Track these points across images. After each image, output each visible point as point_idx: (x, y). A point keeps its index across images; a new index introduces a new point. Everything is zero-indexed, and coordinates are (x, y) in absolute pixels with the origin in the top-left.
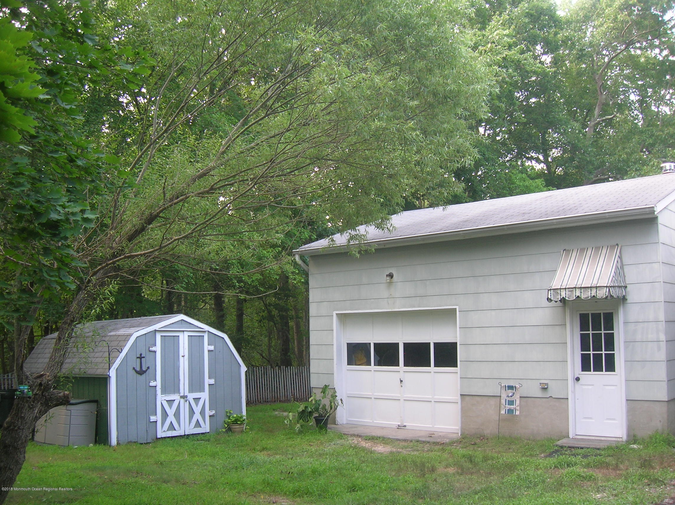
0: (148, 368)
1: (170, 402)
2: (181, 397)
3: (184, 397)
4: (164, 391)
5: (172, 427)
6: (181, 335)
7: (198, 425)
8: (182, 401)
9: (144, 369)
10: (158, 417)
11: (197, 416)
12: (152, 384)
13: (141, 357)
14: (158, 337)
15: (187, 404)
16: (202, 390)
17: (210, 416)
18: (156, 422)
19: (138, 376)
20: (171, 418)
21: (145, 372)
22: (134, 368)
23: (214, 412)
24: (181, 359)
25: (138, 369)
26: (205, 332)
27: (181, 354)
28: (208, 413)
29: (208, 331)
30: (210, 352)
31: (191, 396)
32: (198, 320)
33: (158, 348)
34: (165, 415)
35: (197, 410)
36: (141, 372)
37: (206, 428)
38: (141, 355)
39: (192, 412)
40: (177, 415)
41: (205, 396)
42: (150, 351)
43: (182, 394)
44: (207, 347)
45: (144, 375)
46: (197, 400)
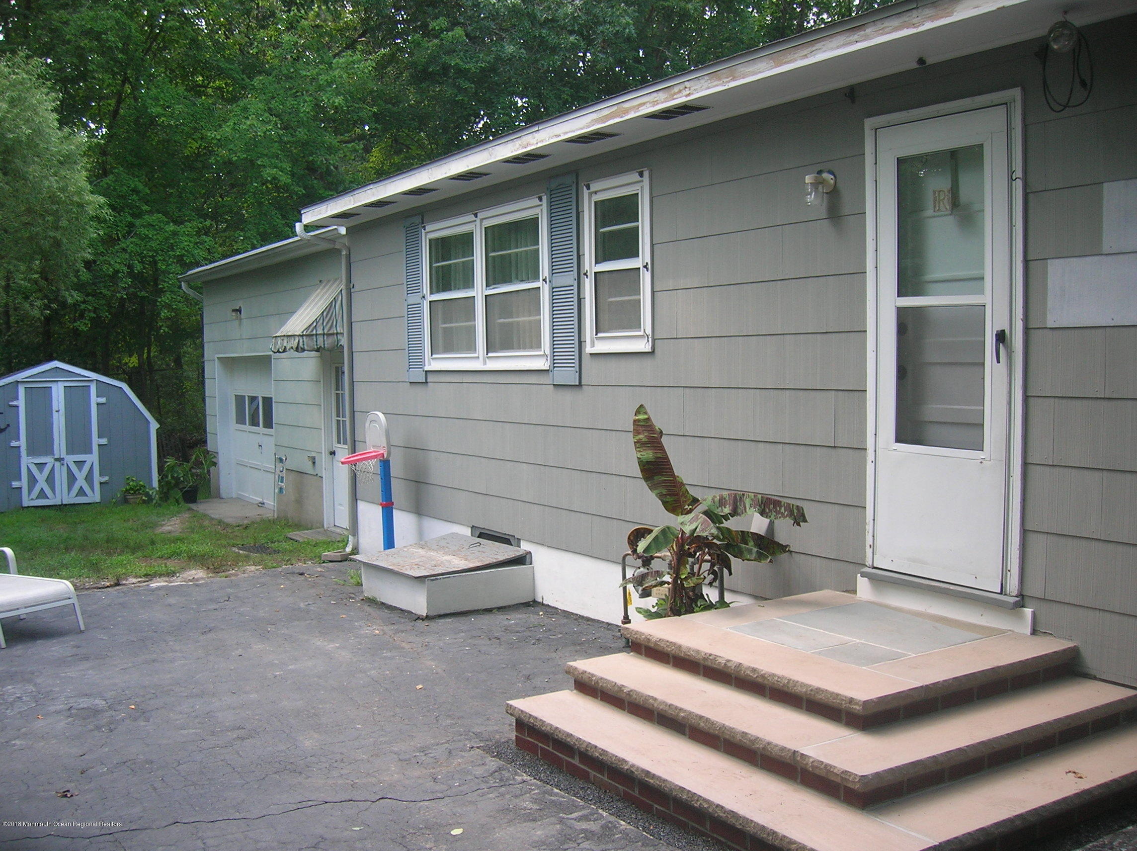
0: (8, 425)
1: (41, 466)
2: (56, 460)
3: (60, 459)
4: (31, 452)
5: (42, 494)
6: (54, 386)
7: (81, 492)
8: (57, 464)
10: (24, 483)
11: (81, 482)
12: (14, 443)
14: (21, 389)
15: (65, 468)
16: (88, 451)
17: (101, 483)
18: (21, 488)
20: (42, 484)
21: (4, 430)
23: (106, 478)
24: (55, 415)
26: (91, 381)
27: (55, 408)
28: (97, 479)
29: (96, 380)
30: (99, 406)
31: (71, 459)
33: (21, 403)
34: (33, 480)
35: (80, 475)
37: (95, 496)
39: (72, 478)
40: (50, 480)
41: (93, 459)
42: (10, 406)
43: (56, 456)
44: (94, 399)
45: (3, 434)
46: (80, 464)
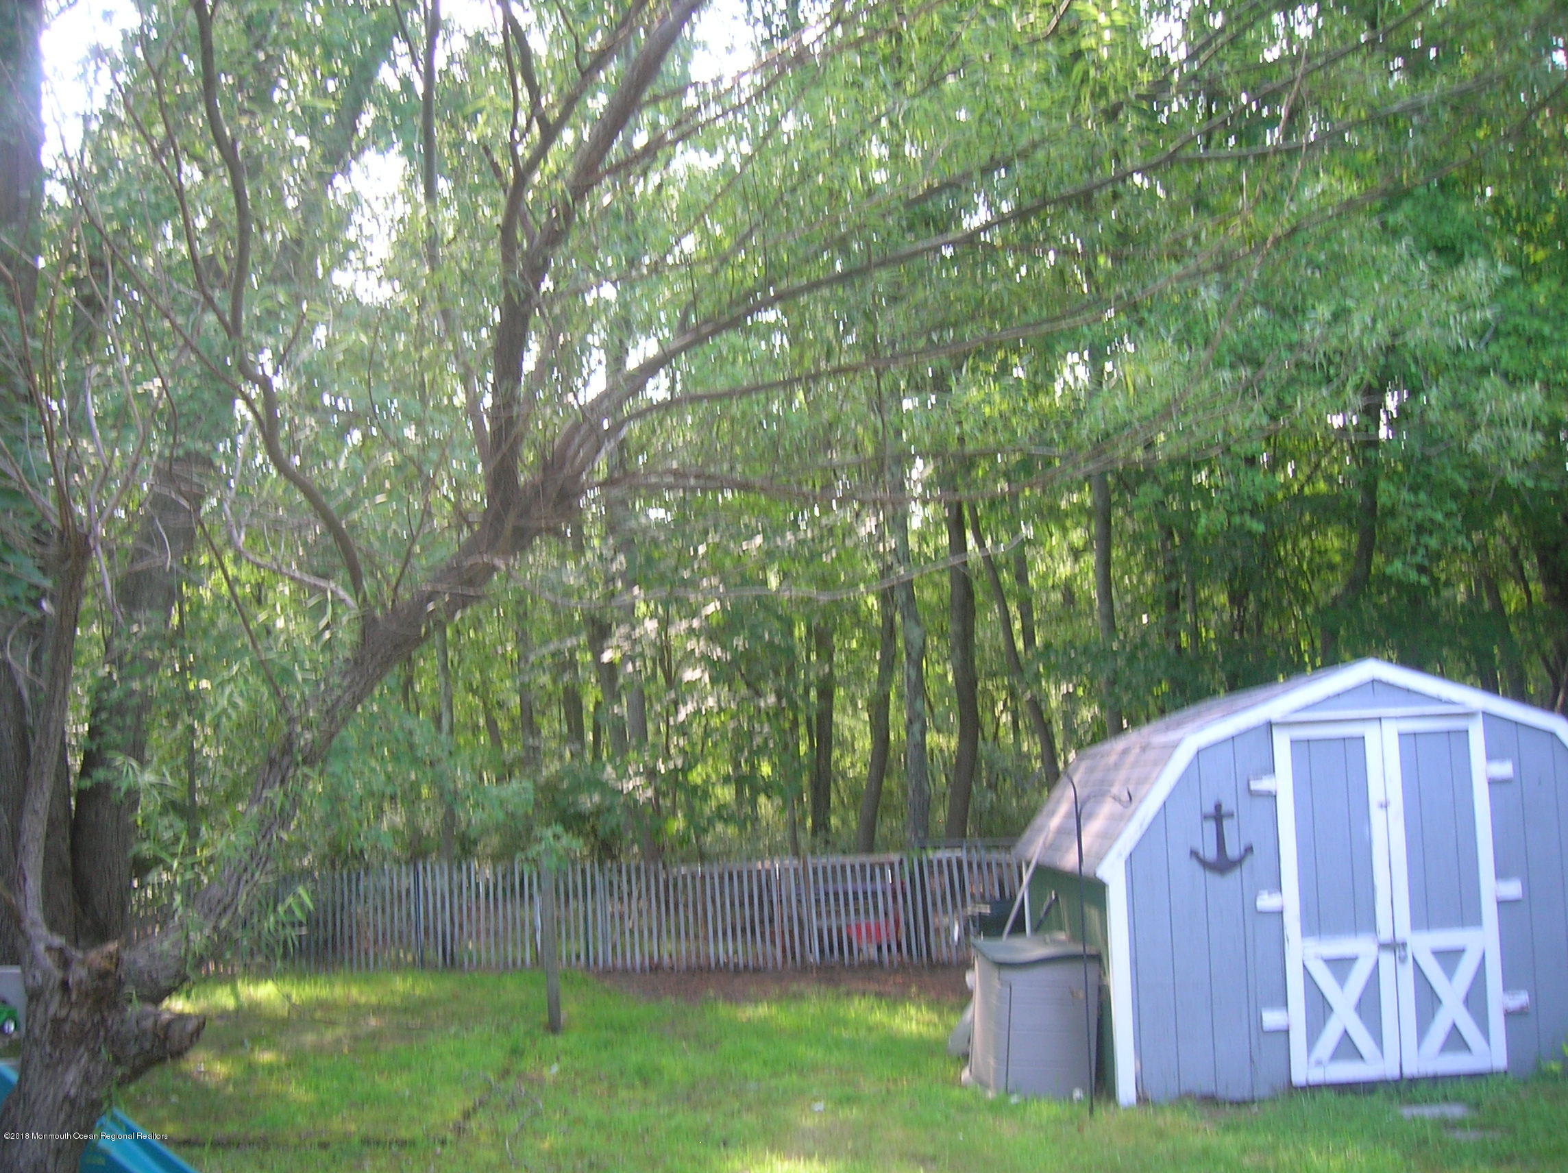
0: (1249, 850)
1: (1341, 966)
2: (1383, 946)
3: (1395, 947)
4: (1315, 924)
5: (1347, 1048)
6: (1371, 733)
7: (1455, 1041)
8: (1387, 960)
9: (1233, 851)
10: (1296, 1014)
11: (1452, 1011)
12: (1266, 901)
13: (1218, 816)
14: (1282, 744)
15: (1407, 972)
16: (1468, 915)
17: (1508, 1013)
18: (1287, 1032)
19: (1212, 878)
20: (1344, 1017)
21: (1238, 862)
22: (1194, 854)
23: (1524, 998)
24: (1377, 815)
25: (1211, 853)
26: (1469, 715)
27: (1375, 795)
28: (1499, 1001)
29: (1487, 713)
30: (1497, 785)
31: (1423, 944)
32: (1443, 675)
33: (1282, 783)
34: (1319, 1008)
35: (1452, 992)
36: (1222, 865)
37: (1490, 1054)
38: (1218, 807)
39: (1428, 1000)
40: (1369, 1006)
41: (1482, 941)
42: (1252, 794)
43: (1385, 935)
44: (1483, 770)
45: (1233, 878)
46: (1449, 956)
